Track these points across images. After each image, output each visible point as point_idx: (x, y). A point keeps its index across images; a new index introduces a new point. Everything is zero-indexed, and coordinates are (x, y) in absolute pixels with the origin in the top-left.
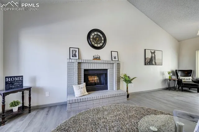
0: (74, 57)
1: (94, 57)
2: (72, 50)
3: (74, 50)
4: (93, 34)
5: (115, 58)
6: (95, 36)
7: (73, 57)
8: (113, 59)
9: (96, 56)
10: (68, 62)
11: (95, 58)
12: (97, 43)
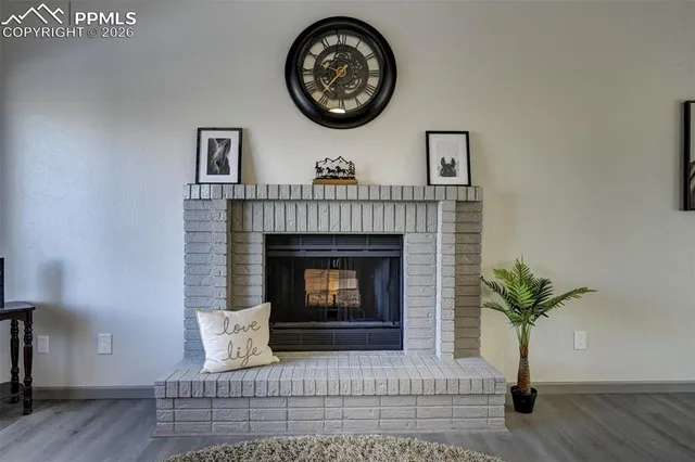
0: (216, 173)
1: (319, 170)
2: (210, 141)
3: (218, 140)
4: (317, 49)
5: (448, 169)
6: (331, 57)
7: (210, 171)
8: (436, 178)
9: (329, 164)
10: (188, 201)
11: (325, 173)
12: (338, 96)
